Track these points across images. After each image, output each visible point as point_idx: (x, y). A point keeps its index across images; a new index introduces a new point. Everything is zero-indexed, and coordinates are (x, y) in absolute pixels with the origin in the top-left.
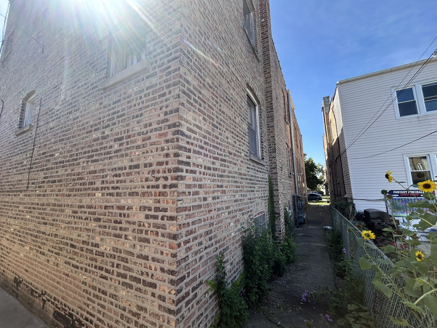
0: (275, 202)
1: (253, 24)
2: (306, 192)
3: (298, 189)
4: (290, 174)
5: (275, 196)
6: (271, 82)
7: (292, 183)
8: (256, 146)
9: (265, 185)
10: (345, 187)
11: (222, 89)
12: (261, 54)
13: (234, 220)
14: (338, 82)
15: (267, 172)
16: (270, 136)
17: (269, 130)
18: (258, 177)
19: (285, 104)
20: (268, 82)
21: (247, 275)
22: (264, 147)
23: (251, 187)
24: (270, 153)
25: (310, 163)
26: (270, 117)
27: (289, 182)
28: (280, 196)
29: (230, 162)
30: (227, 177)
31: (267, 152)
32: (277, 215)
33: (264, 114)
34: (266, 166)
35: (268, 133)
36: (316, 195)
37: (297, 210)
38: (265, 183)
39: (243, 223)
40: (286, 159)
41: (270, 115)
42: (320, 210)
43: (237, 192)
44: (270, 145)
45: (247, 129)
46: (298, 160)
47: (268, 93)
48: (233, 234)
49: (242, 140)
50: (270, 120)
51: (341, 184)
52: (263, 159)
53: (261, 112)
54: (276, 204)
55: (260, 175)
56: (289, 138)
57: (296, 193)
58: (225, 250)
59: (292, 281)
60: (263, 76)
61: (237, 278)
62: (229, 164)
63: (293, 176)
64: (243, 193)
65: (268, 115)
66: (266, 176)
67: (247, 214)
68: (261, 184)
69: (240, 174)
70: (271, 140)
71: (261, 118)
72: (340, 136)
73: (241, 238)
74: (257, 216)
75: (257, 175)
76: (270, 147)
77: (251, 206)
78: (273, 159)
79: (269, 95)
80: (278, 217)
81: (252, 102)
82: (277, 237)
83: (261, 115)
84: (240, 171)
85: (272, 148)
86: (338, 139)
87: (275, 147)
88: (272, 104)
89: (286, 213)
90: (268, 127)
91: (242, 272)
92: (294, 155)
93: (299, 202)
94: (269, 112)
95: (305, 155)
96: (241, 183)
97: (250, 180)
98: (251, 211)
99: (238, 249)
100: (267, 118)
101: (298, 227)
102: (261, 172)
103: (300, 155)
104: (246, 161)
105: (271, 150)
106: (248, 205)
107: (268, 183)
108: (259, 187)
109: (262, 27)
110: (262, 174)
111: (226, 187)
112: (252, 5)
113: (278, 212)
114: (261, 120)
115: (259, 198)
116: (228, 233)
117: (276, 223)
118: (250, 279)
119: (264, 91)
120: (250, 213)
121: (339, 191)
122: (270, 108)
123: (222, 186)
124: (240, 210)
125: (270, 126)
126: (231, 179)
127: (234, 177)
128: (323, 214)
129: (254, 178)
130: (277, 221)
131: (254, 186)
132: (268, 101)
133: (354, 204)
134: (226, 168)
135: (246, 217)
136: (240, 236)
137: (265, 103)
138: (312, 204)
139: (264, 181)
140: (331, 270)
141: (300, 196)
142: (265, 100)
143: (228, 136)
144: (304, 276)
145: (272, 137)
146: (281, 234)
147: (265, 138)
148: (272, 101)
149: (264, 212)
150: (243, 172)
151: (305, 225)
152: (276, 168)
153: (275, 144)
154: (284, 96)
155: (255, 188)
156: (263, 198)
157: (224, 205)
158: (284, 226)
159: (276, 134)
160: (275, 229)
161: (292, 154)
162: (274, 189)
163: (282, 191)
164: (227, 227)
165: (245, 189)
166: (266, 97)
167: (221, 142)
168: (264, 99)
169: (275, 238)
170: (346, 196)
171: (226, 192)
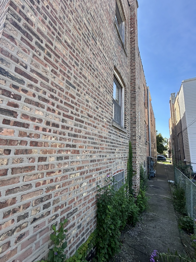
0: (133, 162)
1: (124, 30)
2: (156, 155)
3: (151, 153)
4: (147, 142)
5: (133, 157)
6: (135, 72)
7: (147, 148)
8: (120, 118)
9: (126, 148)
10: (184, 154)
11: (85, 56)
12: (129, 52)
13: (88, 180)
14: (183, 81)
15: (128, 138)
16: (132, 112)
17: (132, 107)
18: (120, 142)
19: (145, 95)
20: (133, 73)
21: (98, 234)
22: (127, 119)
23: (111, 149)
24: (131, 124)
25: (160, 136)
26: (133, 97)
27: (146, 148)
28: (138, 157)
29: (89, 124)
30: (83, 138)
31: (130, 123)
32: (134, 173)
33: (129, 95)
34: (127, 134)
35: (131, 110)
36: (163, 157)
37: (150, 167)
38: (126, 147)
39: (100, 181)
40: (144, 132)
41: (133, 96)
42: (165, 167)
43: (94, 152)
44: (132, 118)
45: (111, 101)
46: (152, 134)
47: (133, 81)
48: (85, 195)
49: (105, 108)
50: (133, 100)
51: (182, 152)
52: (125, 128)
53: (126, 93)
54: (134, 164)
55: (122, 140)
56: (147, 118)
57: (150, 155)
58: (72, 213)
59: (143, 232)
60: (130, 68)
61: (85, 240)
62: (87, 126)
63: (148, 144)
64: (102, 154)
65: (132, 96)
66: (127, 141)
67: (105, 172)
68: (122, 147)
69: (100, 137)
70: (133, 115)
71: (125, 97)
72: (182, 118)
73: (96, 196)
74: (116, 174)
75: (118, 140)
76: (132, 120)
77: (111, 166)
78: (133, 129)
79: (133, 82)
80: (135, 174)
81: (120, 84)
82: (133, 190)
83: (126, 95)
84: (100, 134)
85: (133, 121)
86: (181, 120)
87: (135, 120)
88: (135, 88)
89: (141, 170)
90: (131, 105)
91: (93, 231)
92: (150, 130)
93: (152, 162)
94: (133, 94)
95: (157, 131)
96: (100, 145)
97: (111, 143)
98: (110, 170)
99: (91, 208)
100: (131, 98)
101: (150, 180)
102: (122, 137)
103: (153, 130)
104: (109, 127)
105: (132, 122)
106: (107, 165)
107: (128, 147)
108: (120, 150)
109: (131, 34)
110: (123, 139)
111: (80, 147)
112: (124, 16)
113: (135, 170)
114: (126, 99)
115: (120, 158)
116: (78, 194)
117: (133, 179)
118: (101, 238)
119: (129, 78)
120: (108, 172)
121: (179, 156)
122: (133, 91)
123: (74, 146)
124: (97, 170)
125: (132, 104)
126: (88, 140)
127: (93, 139)
128: (167, 170)
129: (115, 142)
130: (133, 177)
131: (115, 148)
132: (132, 86)
133: (192, 167)
134: (82, 129)
135: (104, 175)
136: (95, 194)
137: (130, 87)
138: (160, 163)
139: (125, 145)
140: (176, 223)
141: (152, 158)
142: (130, 86)
143: (89, 100)
144: (153, 227)
145: (133, 112)
146: (136, 188)
147: (128, 112)
148: (135, 86)
149: (123, 170)
150: (103, 135)
151: (155, 178)
152: (135, 135)
153: (136, 118)
154: (145, 90)
155: (115, 150)
156: (123, 159)
157: (75, 166)
158: (139, 181)
159: (137, 111)
160: (132, 184)
161: (149, 129)
162: (133, 152)
163: (139, 154)
164: (78, 188)
165: (105, 150)
166: (131, 83)
167: (78, 103)
168: (129, 84)
169: (131, 191)
170: (185, 160)
171: (80, 152)
